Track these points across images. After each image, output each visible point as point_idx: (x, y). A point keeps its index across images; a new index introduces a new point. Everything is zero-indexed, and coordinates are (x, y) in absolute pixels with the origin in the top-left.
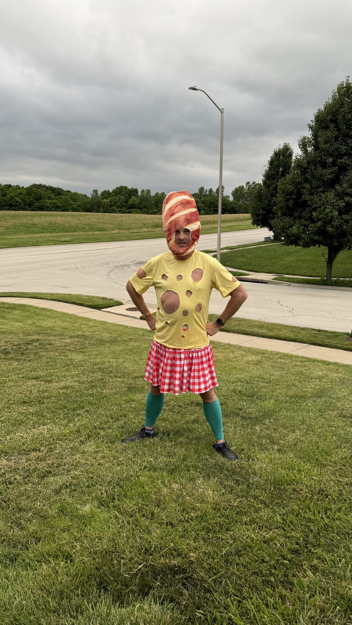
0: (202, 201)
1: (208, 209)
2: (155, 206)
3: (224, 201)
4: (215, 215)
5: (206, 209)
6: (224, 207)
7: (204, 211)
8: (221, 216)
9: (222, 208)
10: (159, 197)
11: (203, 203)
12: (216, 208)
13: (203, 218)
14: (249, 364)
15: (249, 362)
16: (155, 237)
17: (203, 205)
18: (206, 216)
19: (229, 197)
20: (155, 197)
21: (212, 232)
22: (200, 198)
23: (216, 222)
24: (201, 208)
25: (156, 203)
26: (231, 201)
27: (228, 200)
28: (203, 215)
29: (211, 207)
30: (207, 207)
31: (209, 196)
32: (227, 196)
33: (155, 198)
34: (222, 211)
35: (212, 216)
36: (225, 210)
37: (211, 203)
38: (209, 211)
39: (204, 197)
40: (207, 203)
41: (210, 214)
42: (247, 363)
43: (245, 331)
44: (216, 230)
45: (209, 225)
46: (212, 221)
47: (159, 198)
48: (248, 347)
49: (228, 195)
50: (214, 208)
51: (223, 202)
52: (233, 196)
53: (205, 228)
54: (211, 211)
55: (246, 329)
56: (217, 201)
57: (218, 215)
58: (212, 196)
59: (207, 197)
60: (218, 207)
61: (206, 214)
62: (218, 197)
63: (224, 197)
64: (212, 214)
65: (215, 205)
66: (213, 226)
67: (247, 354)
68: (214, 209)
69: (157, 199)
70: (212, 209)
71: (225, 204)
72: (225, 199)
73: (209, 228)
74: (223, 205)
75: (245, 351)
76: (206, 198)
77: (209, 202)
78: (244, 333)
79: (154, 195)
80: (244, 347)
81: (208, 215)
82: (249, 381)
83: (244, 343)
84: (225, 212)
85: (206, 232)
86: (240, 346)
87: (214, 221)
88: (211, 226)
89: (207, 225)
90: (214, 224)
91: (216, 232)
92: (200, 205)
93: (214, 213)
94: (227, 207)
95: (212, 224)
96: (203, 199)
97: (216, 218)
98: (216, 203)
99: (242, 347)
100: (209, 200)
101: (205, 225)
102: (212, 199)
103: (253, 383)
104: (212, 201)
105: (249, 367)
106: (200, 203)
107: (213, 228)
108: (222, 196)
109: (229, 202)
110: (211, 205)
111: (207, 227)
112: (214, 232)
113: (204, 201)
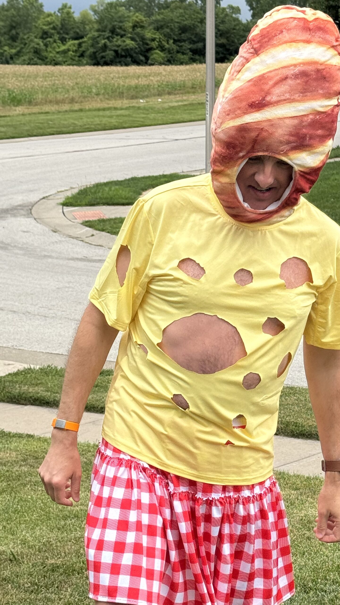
0: (157, 21)
1: (175, 47)
3: (223, 22)
4: (195, 66)
5: (167, 46)
6: (223, 41)
7: (162, 54)
8: (214, 70)
9: (217, 45)
11: (157, 29)
12: (200, 45)
13: (160, 74)
16: (10, 134)
17: (157, 36)
18: (169, 68)
19: (237, 10)
21: (186, 117)
22: (149, 14)
23: (200, 87)
24: (154, 44)
26: (244, 21)
27: (237, 20)
28: (161, 64)
29: (184, 41)
30: (171, 41)
31: (176, 8)
32: (231, 7)
34: (217, 53)
35: (188, 67)
36: (228, 50)
37: (184, 29)
38: (178, 52)
39: (159, 9)
40: (172, 30)
41: (182, 63)
44: (199, 112)
45: (178, 98)
46: (189, 84)
50: (194, 42)
51: (221, 27)
52: (252, 8)
53: (166, 105)
54: (183, 54)
56: (203, 21)
57: (204, 65)
58: (185, 8)
59: (172, 11)
60: (204, 40)
61: (170, 62)
62: (205, 12)
63: (224, 9)
64: (187, 64)
65: (197, 34)
66: (192, 98)
68: (194, 46)
70: (187, 46)
71: (227, 32)
72: (227, 15)
73: (179, 107)
74: (221, 35)
76: (168, 14)
77: (176, 25)
78: (292, 431)
79: (6, 3)
80: (294, 476)
81: (176, 65)
82: (310, 584)
83: (294, 464)
84: (228, 56)
85: (171, 117)
86: (280, 473)
87: (193, 84)
88: (185, 98)
89: (172, 97)
90: (194, 93)
91: (200, 117)
92: (148, 34)
93: (192, 59)
94: (233, 42)
95: (189, 93)
96: (159, 17)
97: (199, 74)
98: (198, 30)
99: (289, 477)
100: (177, 20)
101: (167, 97)
102: (187, 16)
103: (322, 590)
104: (185, 22)
105: (309, 538)
106: (151, 27)
107: (191, 104)
108: (216, 7)
109: (238, 25)
110: (183, 35)
111: (171, 102)
112: (193, 118)
113: (162, 23)
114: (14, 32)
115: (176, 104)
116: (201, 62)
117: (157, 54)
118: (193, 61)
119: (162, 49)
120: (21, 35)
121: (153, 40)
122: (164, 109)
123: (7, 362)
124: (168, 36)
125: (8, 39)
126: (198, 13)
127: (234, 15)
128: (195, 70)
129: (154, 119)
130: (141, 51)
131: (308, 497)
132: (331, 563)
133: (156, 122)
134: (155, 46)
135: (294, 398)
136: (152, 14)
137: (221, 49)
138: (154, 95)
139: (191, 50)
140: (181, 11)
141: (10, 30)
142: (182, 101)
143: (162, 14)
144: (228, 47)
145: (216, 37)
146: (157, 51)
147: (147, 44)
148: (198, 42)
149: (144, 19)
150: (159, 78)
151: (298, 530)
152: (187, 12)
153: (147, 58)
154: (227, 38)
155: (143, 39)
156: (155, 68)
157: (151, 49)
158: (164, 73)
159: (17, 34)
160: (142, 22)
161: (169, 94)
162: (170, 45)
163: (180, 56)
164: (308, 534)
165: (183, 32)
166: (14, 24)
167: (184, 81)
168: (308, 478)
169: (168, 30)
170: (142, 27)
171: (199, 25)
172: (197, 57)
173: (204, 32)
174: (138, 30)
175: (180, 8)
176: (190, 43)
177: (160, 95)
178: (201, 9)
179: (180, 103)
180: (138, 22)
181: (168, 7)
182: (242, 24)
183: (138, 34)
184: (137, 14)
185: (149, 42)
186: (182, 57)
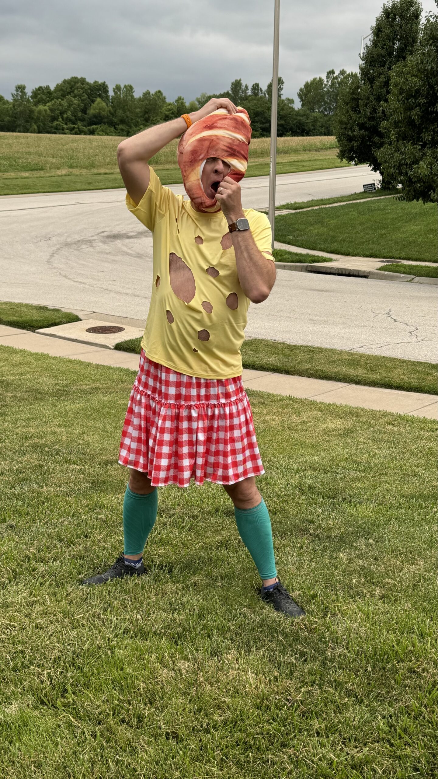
2: (142, 119)
3: (283, 109)
4: (264, 139)
6: (282, 122)
8: (276, 141)
9: (278, 125)
10: (150, 100)
12: (267, 125)
14: (329, 436)
15: (329, 431)
19: (292, 101)
20: (142, 101)
21: (257, 173)
23: (267, 153)
25: (146, 113)
26: (296, 109)
27: (292, 108)
29: (257, 122)
31: (252, 100)
32: (288, 100)
33: (144, 103)
34: (278, 130)
35: (259, 140)
36: (285, 128)
37: (257, 114)
39: (241, 100)
41: (255, 137)
42: (325, 433)
43: (322, 371)
44: (266, 170)
46: (259, 151)
47: (152, 102)
49: (290, 98)
50: (263, 123)
51: (281, 113)
52: (302, 100)
54: (256, 131)
55: (325, 369)
56: (269, 109)
57: (270, 139)
58: (258, 100)
59: (249, 102)
60: (270, 122)
62: (271, 102)
63: (283, 101)
64: (258, 137)
65: (265, 118)
66: (261, 160)
67: (326, 416)
68: (263, 126)
69: (147, 105)
70: (259, 125)
71: (285, 116)
72: (285, 105)
73: (253, 166)
74: (281, 118)
75: (321, 411)
76: (246, 104)
77: (252, 111)
78: (320, 375)
79: (142, 96)
80: (320, 403)
82: (328, 469)
83: (320, 396)
84: (285, 133)
86: (311, 401)
87: (262, 151)
88: (256, 160)
90: (262, 157)
91: (266, 173)
93: (262, 134)
94: (289, 123)
95: (259, 157)
97: (266, 144)
98: (266, 115)
99: (317, 403)
100: (252, 108)
102: (259, 105)
103: (336, 472)
104: (258, 109)
105: (328, 441)
107: (261, 165)
108: (278, 99)
109: (292, 111)
110: (256, 118)
112: (261, 174)
114: (147, 115)
116: (267, 137)
118: (262, 135)
120: (151, 118)
125: (143, 121)
126: (266, 103)
127: (290, 105)
128: (264, 142)
131: (328, 416)
132: (341, 456)
135: (321, 355)
137: (281, 128)
139: (261, 128)
140: (255, 102)
141: (145, 115)
142: (254, 162)
143: (243, 104)
144: (285, 126)
145: (278, 119)
148: (266, 123)
151: (322, 436)
152: (259, 103)
154: (285, 121)
159: (149, 117)
164: (328, 438)
165: (256, 116)
166: (147, 111)
167: (256, 149)
168: (329, 404)
171: (267, 111)
172: (265, 133)
173: (270, 116)
175: (255, 100)
176: (261, 124)
178: (268, 101)
179: (253, 164)
181: (247, 99)
182: (295, 111)
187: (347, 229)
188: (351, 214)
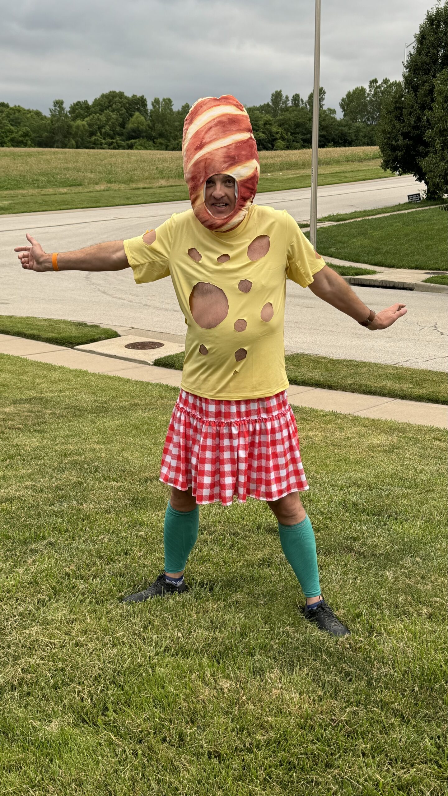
0: (280, 120)
1: (292, 138)
3: (324, 120)
4: (305, 150)
5: (286, 137)
6: (324, 133)
7: (283, 143)
8: (317, 152)
9: (320, 136)
11: (280, 125)
12: (308, 136)
13: (281, 156)
14: (373, 452)
15: (374, 447)
16: (183, 197)
17: (280, 130)
18: (288, 152)
19: (334, 112)
20: (181, 115)
21: (298, 185)
22: (275, 116)
23: (308, 165)
24: (278, 136)
26: (338, 119)
27: (334, 118)
28: (282, 149)
29: (298, 133)
30: (289, 134)
31: (293, 111)
32: (330, 110)
34: (319, 141)
35: (300, 151)
36: (327, 139)
37: (298, 125)
38: (294, 141)
39: (282, 111)
40: (290, 126)
41: (296, 149)
42: (370, 449)
43: (366, 386)
44: (307, 182)
45: (293, 172)
46: (301, 163)
48: (372, 418)
49: (332, 108)
50: (304, 134)
51: (323, 123)
52: (344, 110)
53: (285, 177)
54: (297, 142)
55: (369, 383)
56: (311, 119)
57: (311, 150)
58: (299, 111)
59: (290, 113)
60: (311, 133)
61: (288, 148)
62: (312, 113)
63: (325, 111)
64: (299, 149)
65: (306, 129)
66: (302, 172)
67: (371, 432)
68: (304, 137)
70: (300, 136)
71: (327, 127)
72: (327, 115)
73: (294, 178)
74: (322, 129)
75: (365, 427)
76: (287, 115)
77: (292, 122)
78: (364, 390)
79: (180, 109)
80: (364, 418)
81: (292, 150)
82: (373, 485)
83: (365, 411)
84: (327, 144)
85: (288, 185)
86: (355, 417)
87: (303, 163)
88: (297, 172)
89: (289, 171)
90: (304, 168)
91: (308, 185)
92: (274, 129)
93: (303, 145)
94: (331, 133)
95: (300, 168)
96: (281, 117)
97: (307, 156)
98: (307, 126)
99: (361, 419)
100: (293, 119)
101: (285, 171)
102: (300, 116)
103: (381, 489)
104: (299, 120)
105: (373, 457)
106: (276, 124)
107: (302, 176)
108: (320, 110)
109: (334, 122)
110: (297, 129)
111: (289, 175)
112: (303, 186)
113: (284, 121)
115: (292, 176)
116: (309, 148)
117: (280, 143)
118: (303, 147)
119: (283, 139)
121: (277, 133)
122: (284, 179)
123: (180, 345)
124: (287, 130)
126: (307, 114)
127: (332, 115)
128: (305, 153)
129: (277, 186)
130: (269, 140)
131: (373, 431)
133: (278, 189)
134: (278, 137)
135: (365, 369)
136: (277, 115)
137: (322, 139)
138: (277, 170)
139: (303, 140)
140: (296, 113)
142: (296, 174)
143: (283, 115)
144: (327, 137)
145: (319, 130)
146: (280, 141)
147: (273, 136)
148: (307, 134)
149: (271, 119)
150: (280, 159)
151: (366, 452)
152: (300, 113)
153: (273, 146)
154: (327, 131)
155: (270, 132)
156: (278, 152)
157: (276, 139)
158: (284, 156)
160: (270, 121)
161: (287, 169)
162: (288, 136)
163: (295, 144)
164: (372, 454)
165: (297, 128)
167: (297, 161)
168: (373, 420)
169: (287, 126)
170: (270, 124)
171: (308, 122)
172: (306, 144)
173: (312, 126)
174: (268, 126)
175: (296, 110)
176: (302, 135)
177: (281, 170)
178: (309, 111)
179: (294, 176)
180: (267, 121)
181: (287, 110)
182: (337, 121)
183: (267, 129)
184: (267, 116)
185: (274, 135)
186: (296, 144)
187: (391, 240)
188: (395, 225)
